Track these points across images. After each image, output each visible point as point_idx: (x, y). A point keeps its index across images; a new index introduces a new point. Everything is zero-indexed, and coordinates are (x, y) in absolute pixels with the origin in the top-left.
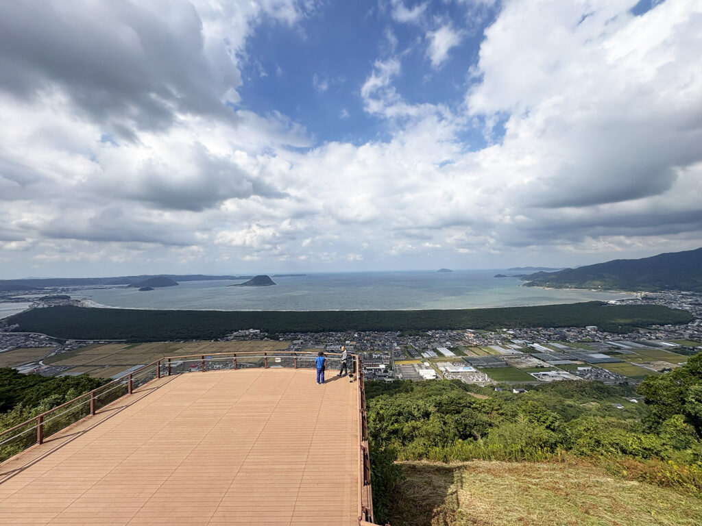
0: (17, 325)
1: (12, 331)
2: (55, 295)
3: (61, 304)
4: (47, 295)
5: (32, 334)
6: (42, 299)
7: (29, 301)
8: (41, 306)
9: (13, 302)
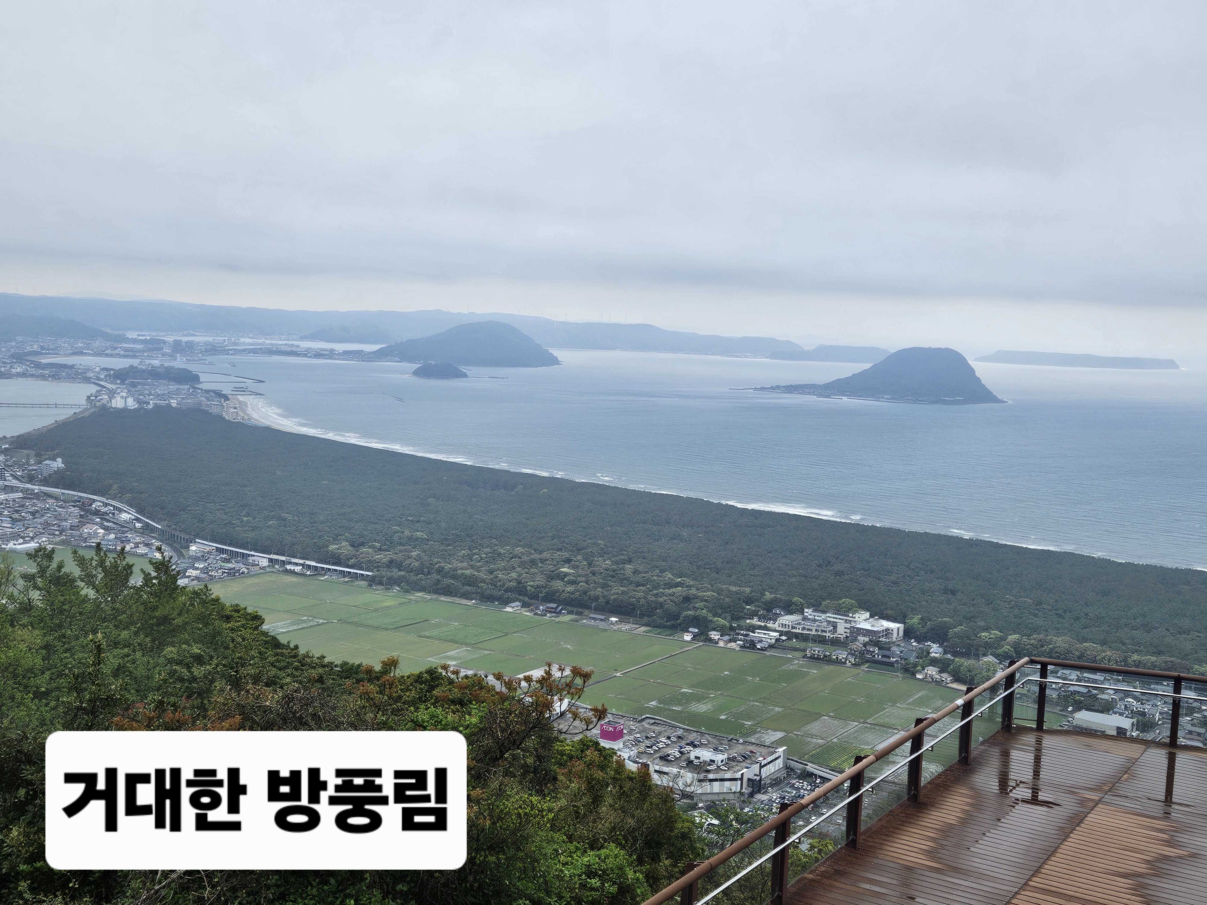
0: (59, 464)
1: (46, 482)
2: (156, 363)
3: (174, 403)
4: (135, 362)
5: (98, 502)
6: (120, 376)
7: (87, 380)
8: (118, 403)
9: (43, 377)
